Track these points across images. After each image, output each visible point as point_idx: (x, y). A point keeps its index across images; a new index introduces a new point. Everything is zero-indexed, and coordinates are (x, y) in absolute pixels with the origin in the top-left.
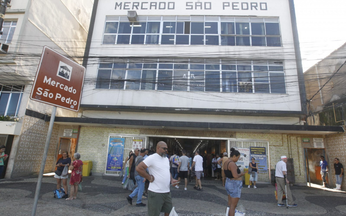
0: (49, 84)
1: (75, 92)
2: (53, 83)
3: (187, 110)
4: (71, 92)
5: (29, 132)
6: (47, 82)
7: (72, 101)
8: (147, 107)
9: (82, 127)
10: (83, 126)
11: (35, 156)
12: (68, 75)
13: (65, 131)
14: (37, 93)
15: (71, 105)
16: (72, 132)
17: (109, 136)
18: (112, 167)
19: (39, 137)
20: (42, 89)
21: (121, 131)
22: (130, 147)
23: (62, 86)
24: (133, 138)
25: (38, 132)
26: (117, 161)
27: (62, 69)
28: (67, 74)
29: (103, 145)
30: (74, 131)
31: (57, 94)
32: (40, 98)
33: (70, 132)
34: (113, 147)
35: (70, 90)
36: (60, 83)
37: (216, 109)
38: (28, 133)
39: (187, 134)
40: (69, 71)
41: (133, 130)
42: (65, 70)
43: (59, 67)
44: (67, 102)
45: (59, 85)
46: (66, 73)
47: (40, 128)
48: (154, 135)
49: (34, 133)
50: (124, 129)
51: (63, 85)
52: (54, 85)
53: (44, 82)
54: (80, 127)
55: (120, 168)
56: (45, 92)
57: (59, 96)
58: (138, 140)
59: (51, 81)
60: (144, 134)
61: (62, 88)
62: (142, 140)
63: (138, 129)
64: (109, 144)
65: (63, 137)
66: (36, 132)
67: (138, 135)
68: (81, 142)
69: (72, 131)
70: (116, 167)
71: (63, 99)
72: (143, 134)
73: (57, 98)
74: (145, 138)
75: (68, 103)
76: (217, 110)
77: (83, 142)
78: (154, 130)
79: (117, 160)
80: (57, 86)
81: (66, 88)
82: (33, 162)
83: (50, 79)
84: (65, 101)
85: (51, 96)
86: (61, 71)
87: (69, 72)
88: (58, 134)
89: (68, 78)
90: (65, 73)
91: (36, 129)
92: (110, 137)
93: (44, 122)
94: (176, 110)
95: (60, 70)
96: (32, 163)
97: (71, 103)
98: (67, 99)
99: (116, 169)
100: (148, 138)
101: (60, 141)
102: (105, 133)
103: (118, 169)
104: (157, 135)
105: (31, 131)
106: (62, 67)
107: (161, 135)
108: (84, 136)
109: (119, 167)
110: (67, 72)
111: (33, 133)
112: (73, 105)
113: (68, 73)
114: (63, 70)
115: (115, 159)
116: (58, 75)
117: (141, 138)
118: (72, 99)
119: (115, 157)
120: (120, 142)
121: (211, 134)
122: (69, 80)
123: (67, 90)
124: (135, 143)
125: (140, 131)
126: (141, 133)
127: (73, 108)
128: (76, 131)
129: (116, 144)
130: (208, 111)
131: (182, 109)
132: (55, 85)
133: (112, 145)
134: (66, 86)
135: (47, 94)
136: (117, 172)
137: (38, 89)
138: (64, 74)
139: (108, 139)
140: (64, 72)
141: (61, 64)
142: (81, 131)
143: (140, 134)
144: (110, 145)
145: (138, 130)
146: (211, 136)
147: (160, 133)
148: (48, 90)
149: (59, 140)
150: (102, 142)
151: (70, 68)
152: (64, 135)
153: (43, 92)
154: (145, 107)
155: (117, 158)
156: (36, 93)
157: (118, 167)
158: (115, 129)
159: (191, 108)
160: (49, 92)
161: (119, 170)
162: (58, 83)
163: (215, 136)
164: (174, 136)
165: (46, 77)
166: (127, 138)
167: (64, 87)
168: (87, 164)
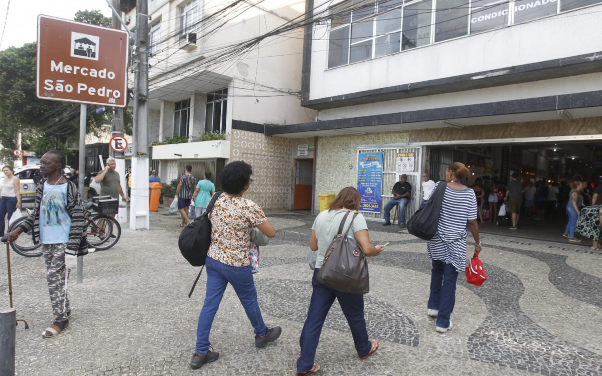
0: (61, 71)
1: (112, 76)
2: (68, 69)
3: (501, 73)
4: (104, 77)
5: (243, 153)
6: (57, 70)
7: (109, 91)
8: (411, 84)
9: (319, 139)
10: (321, 137)
11: (258, 187)
12: (93, 51)
13: (299, 149)
14: (46, 88)
15: (108, 98)
16: (307, 149)
17: (358, 151)
18: (365, 205)
19: (259, 159)
20: (52, 81)
21: (368, 141)
22: (393, 168)
23: (85, 72)
24: (396, 150)
25: (256, 153)
26: (371, 194)
27: (78, 45)
28: (89, 50)
29: (351, 167)
30: (310, 148)
31: (79, 85)
32: (53, 95)
33: (305, 149)
34: (364, 169)
35: (102, 74)
36: (79, 66)
37: (592, 54)
38: (241, 155)
39: (512, 133)
40: (94, 44)
41: (397, 135)
42: (85, 43)
43: (73, 43)
44: (99, 94)
45: (78, 71)
46: (87, 49)
47: (258, 146)
48: (437, 140)
49: (251, 154)
50: (380, 136)
51: (87, 70)
52: (69, 72)
53: (52, 70)
54: (316, 139)
55: (377, 207)
56: (57, 84)
57: (82, 87)
58: (407, 155)
59: (64, 65)
60: (418, 140)
61: (86, 74)
62: (413, 154)
63: (405, 132)
64: (359, 164)
65: (297, 158)
66: (252, 152)
67: (405, 144)
68: (320, 163)
69: (307, 147)
70: (371, 204)
71: (92, 91)
72: (416, 141)
73: (81, 91)
74: (418, 149)
75: (103, 95)
76: (592, 58)
77: (322, 163)
78: (436, 131)
79: (371, 192)
80: (75, 73)
81: (94, 73)
82: (256, 195)
83: (61, 64)
84: (96, 93)
85: (69, 88)
86: (77, 48)
87: (94, 47)
88: (291, 154)
89: (94, 55)
90: (85, 49)
91: (253, 147)
92: (360, 151)
93: (264, 136)
94: (474, 78)
95: (74, 46)
96: (254, 196)
97: (108, 96)
98: (99, 90)
99: (371, 208)
100: (425, 148)
101: (296, 164)
102: (352, 146)
103: (373, 208)
104: (443, 140)
105: (245, 152)
106: (77, 41)
107: (450, 140)
108: (323, 153)
109: (375, 205)
110: (90, 47)
111: (249, 154)
112: (114, 98)
113: (92, 47)
114: (81, 46)
115: (369, 191)
116: (72, 54)
117: (412, 149)
118: (109, 89)
119: (368, 187)
120: (375, 160)
121: (582, 126)
122: (97, 58)
123: (95, 76)
124: (402, 160)
125: (410, 136)
126: (411, 139)
127: (114, 102)
128: (312, 147)
129: (370, 164)
130: (564, 66)
131: (490, 75)
132: (72, 71)
133: (363, 167)
134: (92, 70)
135: (62, 86)
136: (373, 213)
137: (46, 82)
138: (85, 51)
139: (356, 156)
140: (83, 48)
141: (75, 36)
142: (319, 147)
143: (410, 141)
144: (360, 167)
145: (405, 134)
146: (581, 132)
147: (449, 137)
148: (62, 81)
149: (293, 162)
150: (348, 162)
151: (95, 39)
152: (299, 155)
153: (54, 84)
154: (407, 85)
155: (372, 189)
156: (44, 89)
157: (373, 204)
158: (366, 137)
159: (513, 68)
160: (64, 84)
161: (375, 210)
162: (76, 68)
163: (595, 130)
164: (481, 140)
165: (53, 63)
166: (387, 152)
167: (88, 72)
168: (324, 199)
